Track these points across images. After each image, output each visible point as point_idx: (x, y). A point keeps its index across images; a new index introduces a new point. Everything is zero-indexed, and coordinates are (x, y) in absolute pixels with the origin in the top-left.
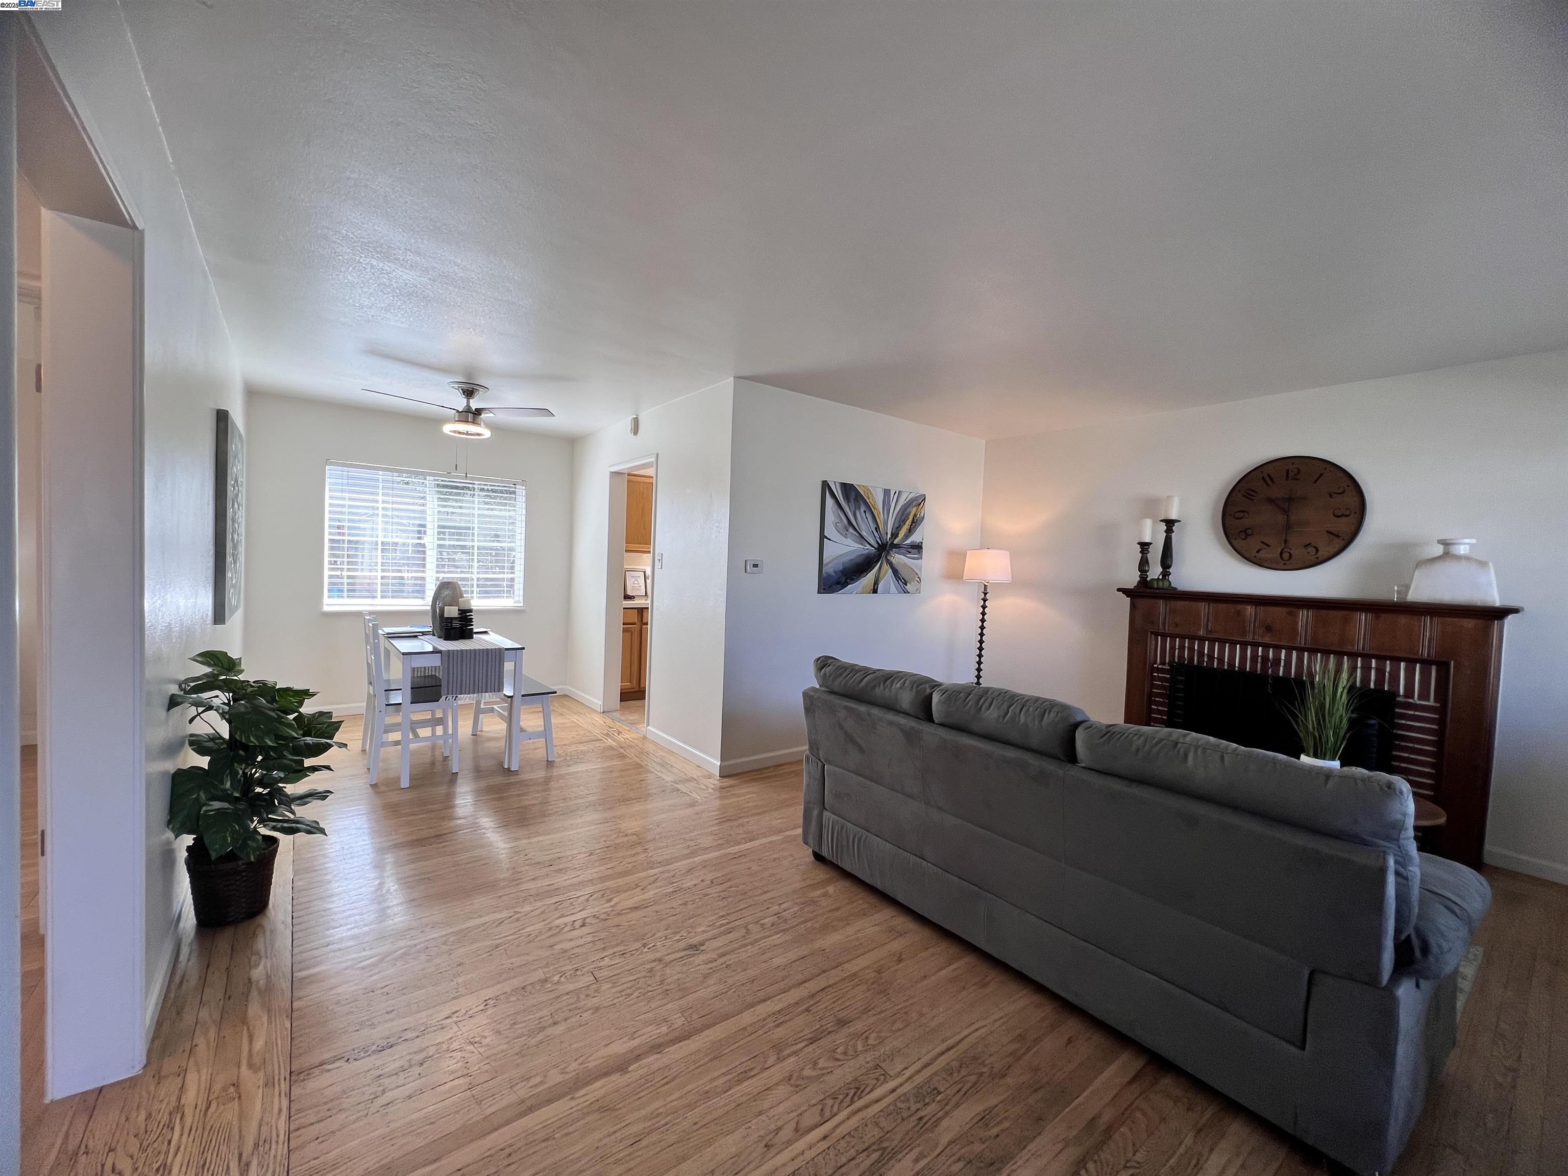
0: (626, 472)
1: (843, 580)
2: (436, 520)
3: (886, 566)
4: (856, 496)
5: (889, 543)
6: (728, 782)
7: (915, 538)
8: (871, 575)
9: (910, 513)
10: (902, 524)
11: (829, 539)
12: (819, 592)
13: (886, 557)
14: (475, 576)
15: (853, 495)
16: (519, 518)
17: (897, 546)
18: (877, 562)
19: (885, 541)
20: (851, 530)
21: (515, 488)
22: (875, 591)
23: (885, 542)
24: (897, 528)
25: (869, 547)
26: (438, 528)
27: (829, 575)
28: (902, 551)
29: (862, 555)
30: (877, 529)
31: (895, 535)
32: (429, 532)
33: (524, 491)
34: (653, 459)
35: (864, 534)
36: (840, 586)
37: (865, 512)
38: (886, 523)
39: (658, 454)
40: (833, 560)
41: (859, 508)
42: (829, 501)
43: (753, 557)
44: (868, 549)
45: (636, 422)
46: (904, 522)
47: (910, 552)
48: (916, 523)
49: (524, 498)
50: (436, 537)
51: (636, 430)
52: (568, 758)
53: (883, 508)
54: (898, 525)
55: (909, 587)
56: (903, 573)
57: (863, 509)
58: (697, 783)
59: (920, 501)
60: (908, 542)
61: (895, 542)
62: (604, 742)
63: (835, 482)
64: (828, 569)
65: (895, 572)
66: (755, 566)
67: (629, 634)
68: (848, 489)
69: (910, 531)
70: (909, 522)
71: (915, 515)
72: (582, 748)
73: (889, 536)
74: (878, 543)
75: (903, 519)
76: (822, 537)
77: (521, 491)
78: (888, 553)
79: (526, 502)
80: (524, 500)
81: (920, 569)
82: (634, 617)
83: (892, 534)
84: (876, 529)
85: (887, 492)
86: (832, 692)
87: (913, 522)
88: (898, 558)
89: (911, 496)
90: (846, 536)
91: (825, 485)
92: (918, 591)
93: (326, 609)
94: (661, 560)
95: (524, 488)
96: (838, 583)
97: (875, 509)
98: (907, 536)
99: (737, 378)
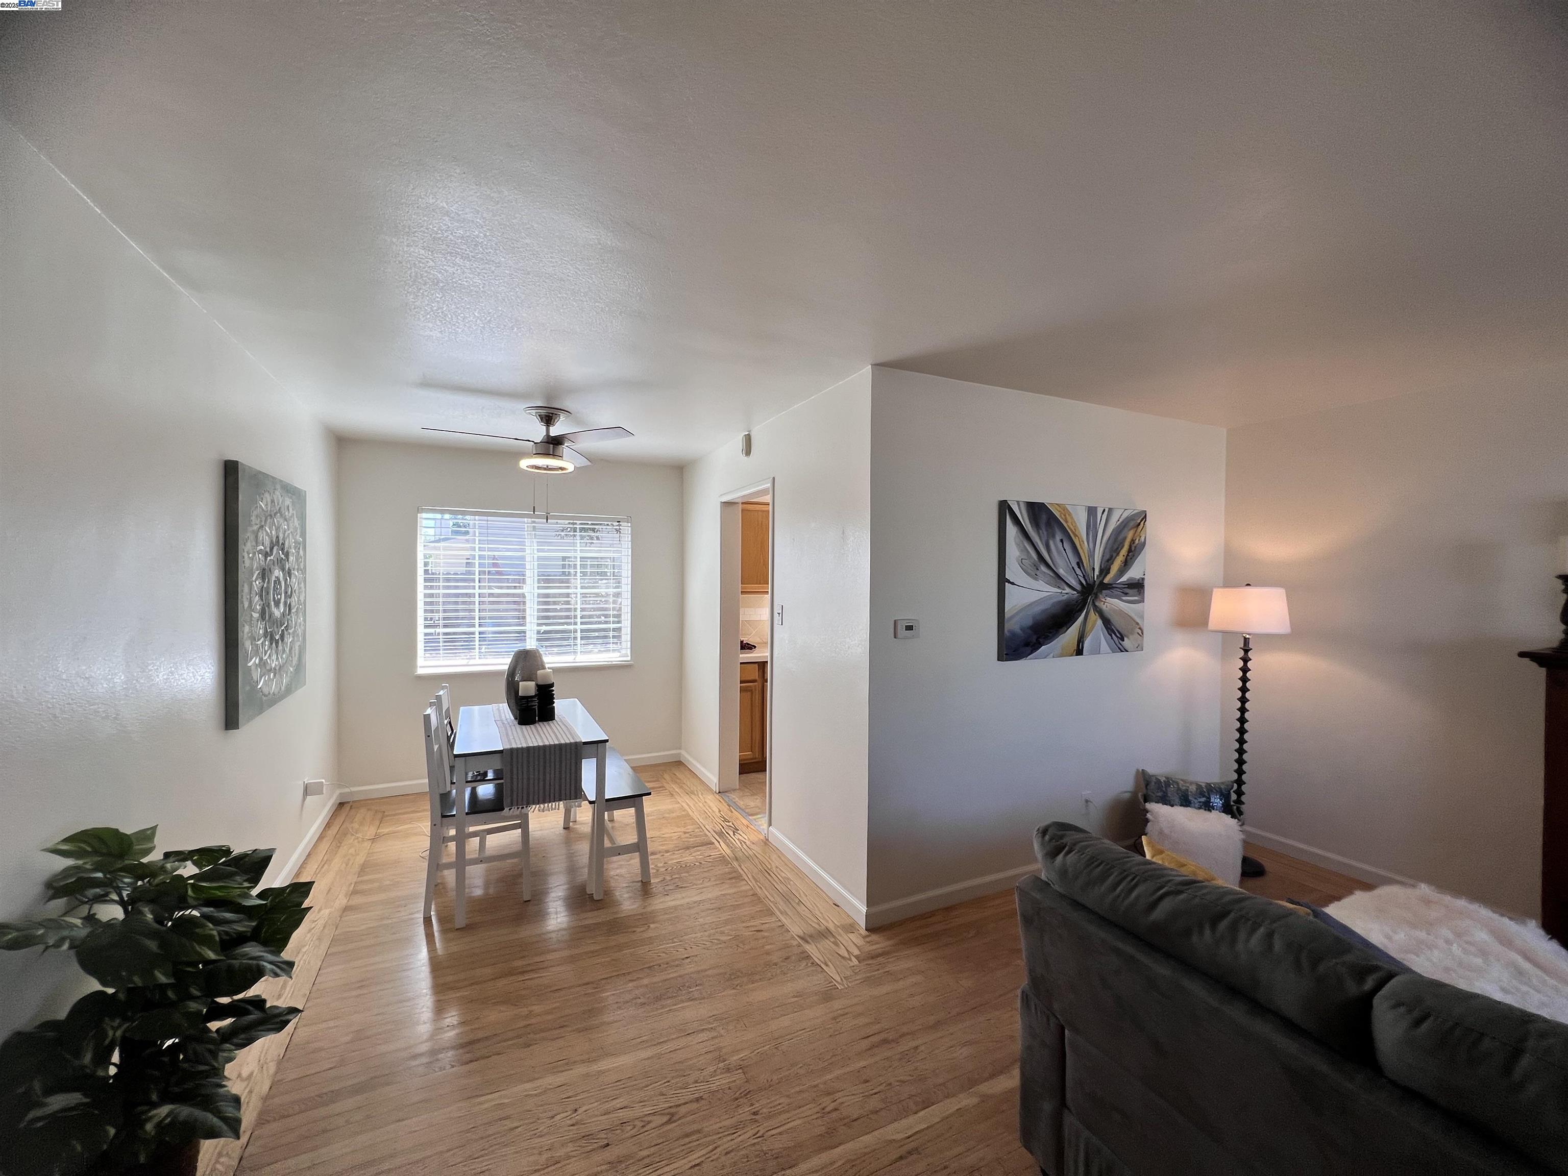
0: (740, 501)
1: (1034, 641)
2: (536, 567)
3: (1093, 616)
4: (1049, 519)
5: (1097, 583)
6: (880, 943)
7: (1133, 573)
8: (1072, 632)
9: (1125, 538)
10: (1115, 555)
11: (1013, 584)
12: (1000, 659)
13: (1093, 603)
14: (579, 627)
15: (1044, 517)
16: (624, 559)
17: (1109, 587)
18: (1081, 611)
19: (1091, 580)
20: (1043, 568)
21: (619, 525)
22: (1079, 652)
23: (1091, 582)
24: (1108, 561)
25: (1068, 590)
26: (538, 576)
27: (1013, 634)
28: (1115, 592)
29: (1060, 602)
30: (1080, 564)
31: (1105, 571)
32: (528, 581)
33: (630, 528)
34: (769, 485)
35: (1061, 572)
36: (1029, 649)
37: (1062, 541)
38: (1091, 555)
39: (774, 478)
40: (1017, 613)
41: (1054, 536)
42: (1011, 530)
43: (906, 615)
44: (1067, 594)
45: (748, 439)
46: (1117, 551)
47: (1126, 594)
48: (1134, 551)
49: (630, 536)
50: (536, 585)
51: (748, 451)
52: (668, 878)
53: (1088, 534)
54: (1108, 557)
55: (1127, 643)
56: (1117, 622)
57: (1058, 538)
58: (836, 944)
59: (1138, 521)
60: (1124, 579)
61: (1106, 581)
62: (716, 848)
63: (1018, 502)
64: (1013, 625)
65: (1107, 623)
66: (909, 628)
67: (749, 693)
68: (1037, 510)
69: (1127, 564)
70: (1124, 551)
71: (1133, 541)
72: (688, 858)
73: (1097, 572)
74: (1081, 583)
75: (1115, 547)
76: (1002, 580)
77: (626, 528)
78: (1096, 597)
79: (632, 541)
80: (630, 539)
81: (1142, 617)
82: (754, 674)
83: (1101, 571)
84: (1078, 564)
85: (1092, 511)
86: (1077, 905)
87: (1130, 551)
88: (1111, 604)
89: (1125, 515)
90: (1035, 577)
91: (1004, 508)
92: (1140, 648)
93: (420, 671)
94: (781, 614)
95: (629, 524)
96: (1027, 644)
97: (1076, 535)
98: (1122, 572)
99: (879, 366)
